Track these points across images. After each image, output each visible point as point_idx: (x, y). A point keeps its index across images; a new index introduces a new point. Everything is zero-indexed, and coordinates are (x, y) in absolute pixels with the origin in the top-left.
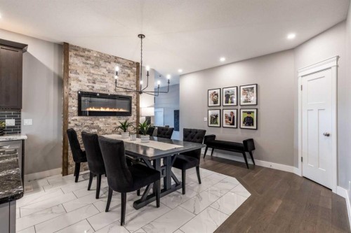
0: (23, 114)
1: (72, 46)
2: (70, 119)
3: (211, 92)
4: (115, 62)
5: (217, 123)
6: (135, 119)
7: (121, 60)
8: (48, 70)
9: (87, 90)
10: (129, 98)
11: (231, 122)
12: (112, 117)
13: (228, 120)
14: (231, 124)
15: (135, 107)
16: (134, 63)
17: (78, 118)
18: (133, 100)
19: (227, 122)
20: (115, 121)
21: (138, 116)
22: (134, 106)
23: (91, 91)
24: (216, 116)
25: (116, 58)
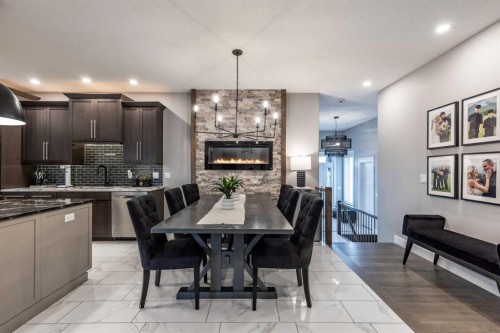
0: (164, 168)
1: (199, 91)
2: (198, 173)
3: (434, 115)
4: (248, 97)
5: (447, 189)
6: (279, 174)
7: (256, 93)
8: (182, 122)
9: (214, 138)
10: (269, 145)
11: (486, 188)
12: (244, 172)
13: (476, 182)
14: (484, 195)
15: (279, 157)
16: (276, 91)
17: (205, 172)
18: (275, 147)
19: (472, 186)
20: (248, 177)
21: (284, 171)
22: (276, 155)
23: (219, 140)
24: (446, 171)
25: (249, 91)
